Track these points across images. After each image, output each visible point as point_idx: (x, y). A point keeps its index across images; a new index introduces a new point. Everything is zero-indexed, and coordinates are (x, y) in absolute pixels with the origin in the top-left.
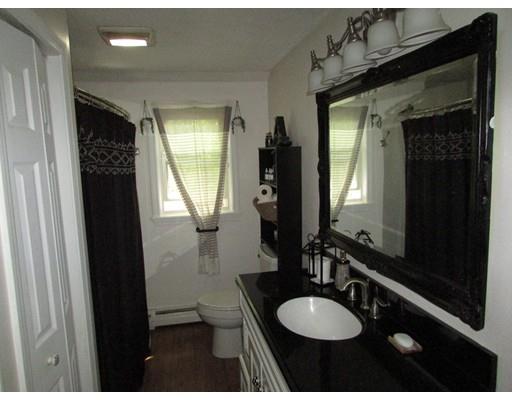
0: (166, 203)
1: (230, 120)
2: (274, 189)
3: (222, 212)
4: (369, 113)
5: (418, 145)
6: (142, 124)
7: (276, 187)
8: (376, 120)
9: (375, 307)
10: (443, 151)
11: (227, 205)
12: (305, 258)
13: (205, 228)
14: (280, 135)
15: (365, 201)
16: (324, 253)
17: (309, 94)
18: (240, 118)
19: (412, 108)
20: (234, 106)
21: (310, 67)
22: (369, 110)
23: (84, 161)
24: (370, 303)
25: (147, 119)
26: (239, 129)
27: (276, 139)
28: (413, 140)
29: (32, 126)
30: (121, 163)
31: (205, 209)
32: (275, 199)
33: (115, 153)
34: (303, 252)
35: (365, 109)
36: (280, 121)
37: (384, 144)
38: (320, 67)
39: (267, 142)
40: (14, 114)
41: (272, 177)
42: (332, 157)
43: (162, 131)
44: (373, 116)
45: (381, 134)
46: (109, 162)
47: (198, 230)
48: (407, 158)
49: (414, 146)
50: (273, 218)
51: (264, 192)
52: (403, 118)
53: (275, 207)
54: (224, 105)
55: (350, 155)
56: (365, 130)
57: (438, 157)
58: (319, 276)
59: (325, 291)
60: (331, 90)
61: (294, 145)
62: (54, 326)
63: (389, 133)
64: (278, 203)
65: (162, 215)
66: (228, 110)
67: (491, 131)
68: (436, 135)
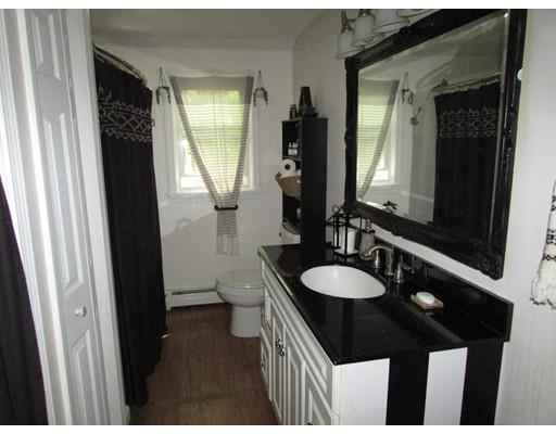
0: (183, 179)
1: (252, 92)
2: (298, 164)
3: (242, 189)
4: (400, 88)
5: (450, 122)
6: (158, 93)
7: (300, 160)
8: (407, 94)
9: (399, 272)
10: (476, 128)
11: (248, 182)
12: (329, 230)
13: (224, 206)
14: (305, 106)
15: (393, 183)
16: (348, 225)
17: (338, 57)
18: (262, 89)
19: (446, 83)
20: (256, 77)
21: (340, 29)
22: (400, 84)
23: (104, 122)
24: (394, 268)
25: (164, 87)
26: (261, 101)
27: (301, 110)
28: (445, 117)
29: (58, 75)
30: (139, 129)
31: (224, 186)
32: (299, 173)
33: (133, 118)
34: (326, 224)
35: (396, 83)
36: (306, 92)
37: (414, 121)
38: (350, 29)
39: (291, 114)
40: (42, 60)
41: (296, 152)
42: (360, 134)
43: (179, 101)
44: (404, 91)
45: (411, 111)
46: (128, 126)
47: (216, 208)
48: (438, 136)
49: (446, 123)
50: (296, 193)
51: (288, 167)
52: (437, 94)
53: (299, 182)
54: (246, 75)
55: (378, 132)
56: (395, 106)
57: (471, 134)
58: (343, 248)
59: (348, 260)
60: (360, 54)
61: (320, 116)
62: (81, 279)
63: (420, 109)
64: (303, 178)
65: (179, 191)
66: (250, 80)
67: (519, 82)
68: (470, 111)
